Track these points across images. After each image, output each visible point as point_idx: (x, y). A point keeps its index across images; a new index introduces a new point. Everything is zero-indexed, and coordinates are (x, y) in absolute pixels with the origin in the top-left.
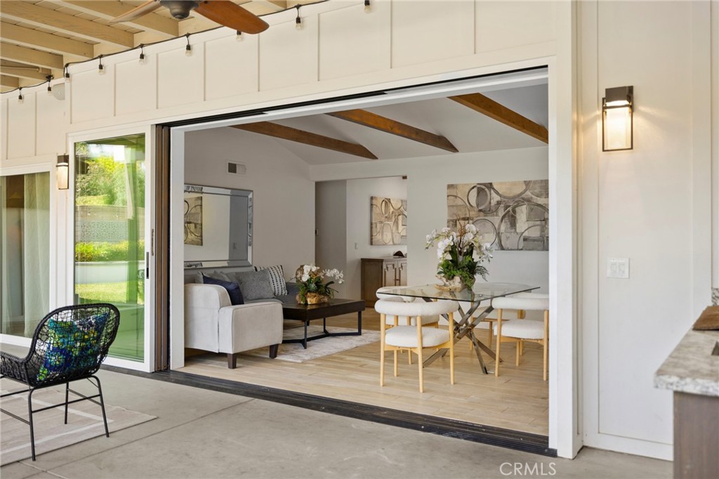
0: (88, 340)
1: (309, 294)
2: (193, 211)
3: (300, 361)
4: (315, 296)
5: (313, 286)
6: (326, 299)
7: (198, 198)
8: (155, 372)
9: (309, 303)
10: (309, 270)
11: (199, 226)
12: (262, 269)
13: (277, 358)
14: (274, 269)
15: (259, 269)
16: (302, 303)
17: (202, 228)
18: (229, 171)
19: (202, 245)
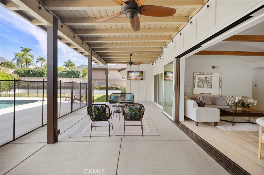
0: (136, 112)
1: (237, 107)
2: (209, 80)
3: (225, 130)
4: (241, 108)
5: (240, 104)
6: (247, 110)
7: (211, 76)
8: (175, 121)
9: (238, 110)
10: (238, 99)
11: (211, 83)
12: (224, 96)
13: (217, 126)
14: (227, 97)
15: (222, 96)
16: (235, 109)
17: (212, 84)
18: (212, 68)
19: (211, 88)
